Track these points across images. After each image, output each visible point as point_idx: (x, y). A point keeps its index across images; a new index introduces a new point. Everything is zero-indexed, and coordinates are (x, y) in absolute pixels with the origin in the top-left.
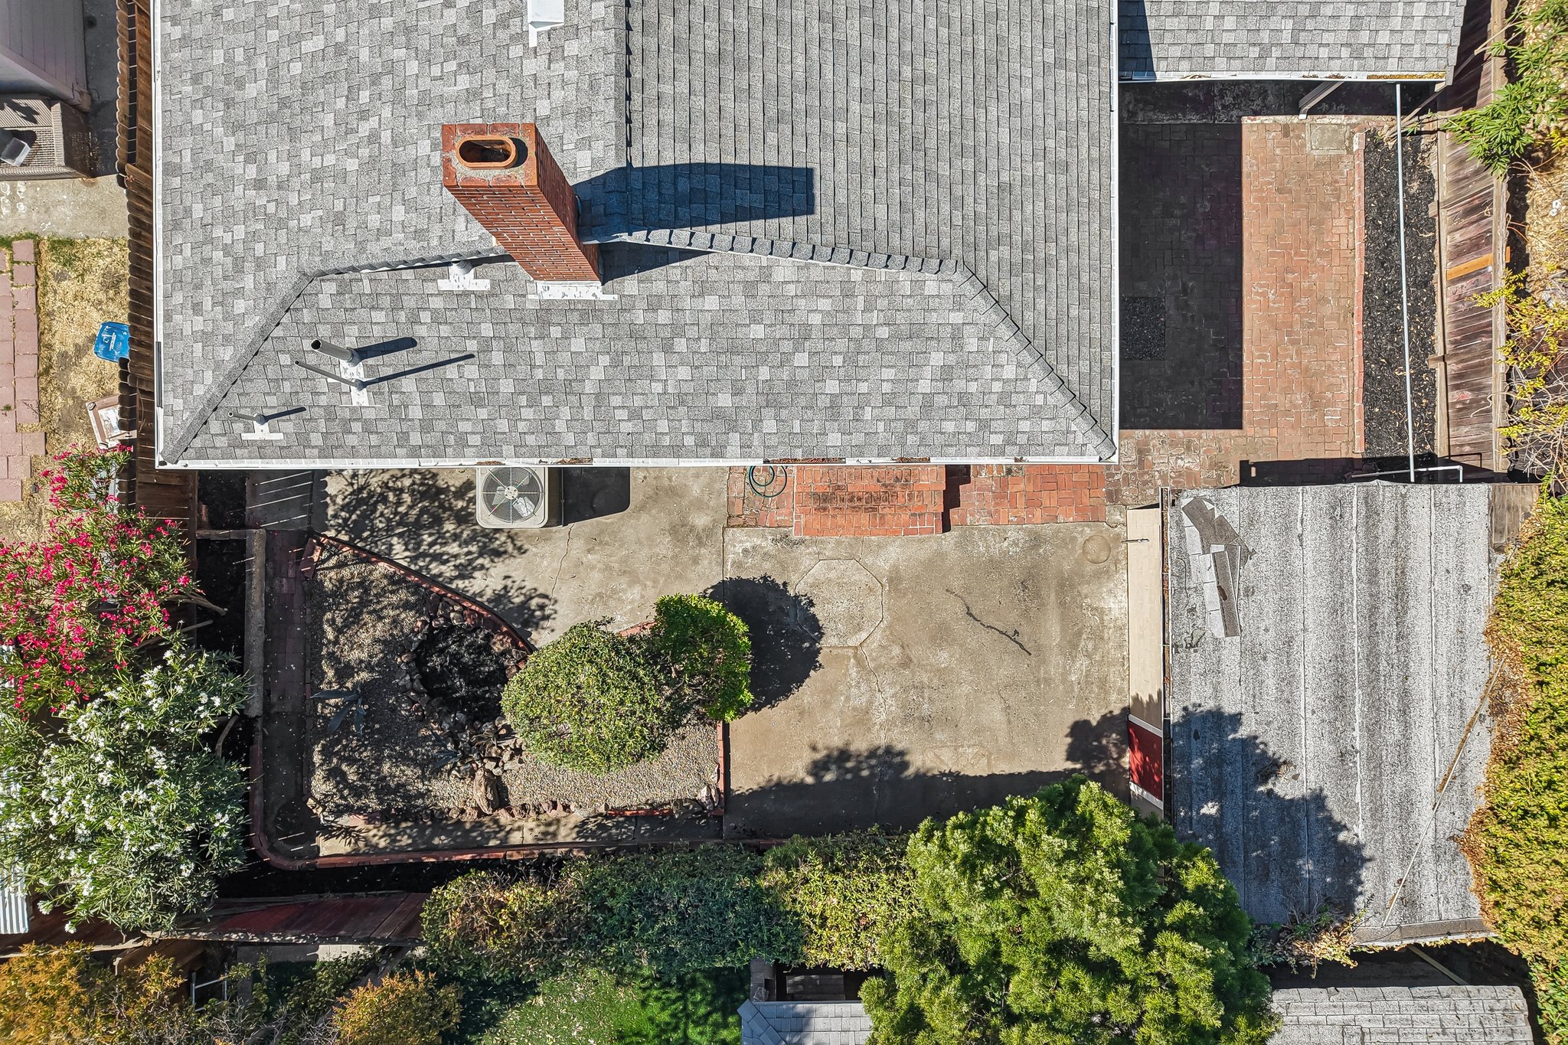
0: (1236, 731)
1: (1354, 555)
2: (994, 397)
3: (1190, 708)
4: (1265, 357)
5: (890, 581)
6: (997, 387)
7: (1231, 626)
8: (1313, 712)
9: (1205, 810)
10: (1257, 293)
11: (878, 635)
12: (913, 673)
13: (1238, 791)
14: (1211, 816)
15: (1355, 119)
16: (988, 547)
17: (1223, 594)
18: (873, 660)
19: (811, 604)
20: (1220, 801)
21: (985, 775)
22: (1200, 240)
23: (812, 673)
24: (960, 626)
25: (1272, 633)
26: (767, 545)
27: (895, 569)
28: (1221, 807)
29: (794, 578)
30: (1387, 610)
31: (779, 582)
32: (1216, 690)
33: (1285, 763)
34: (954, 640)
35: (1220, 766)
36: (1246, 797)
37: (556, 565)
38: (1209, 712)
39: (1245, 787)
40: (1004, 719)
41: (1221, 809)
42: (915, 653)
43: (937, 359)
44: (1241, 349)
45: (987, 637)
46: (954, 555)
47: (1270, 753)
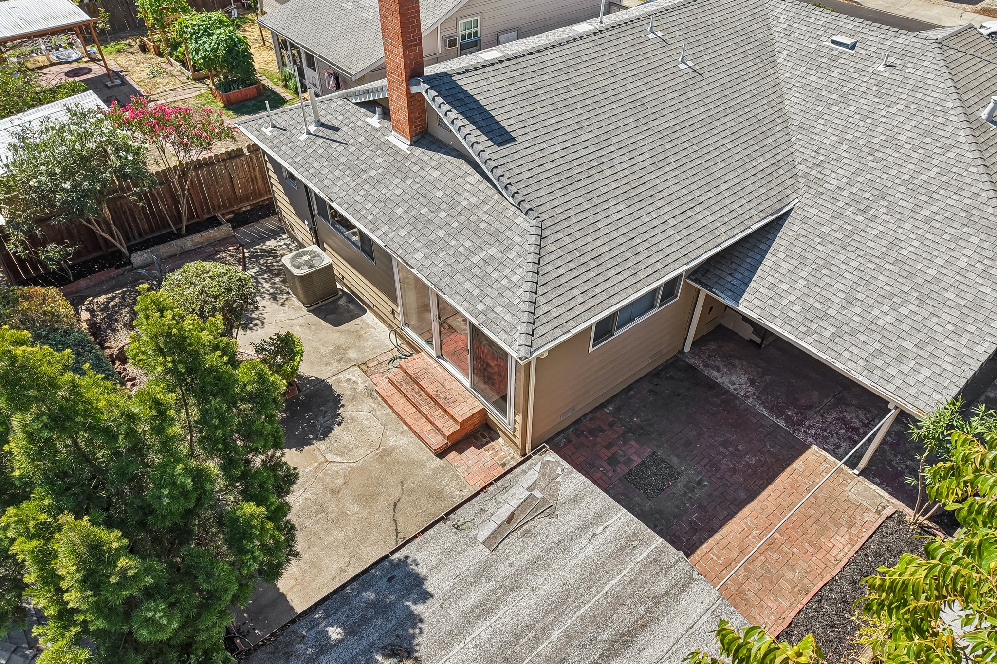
0: (415, 602)
1: (618, 578)
2: (499, 286)
3: (410, 560)
4: (719, 558)
5: (384, 450)
6: (505, 282)
7: (493, 542)
8: (476, 647)
9: (331, 630)
10: (746, 524)
11: (343, 466)
12: (331, 499)
13: (365, 642)
14: (329, 638)
15: (894, 500)
16: (447, 485)
17: (510, 519)
18: (325, 474)
19: (339, 424)
20: (346, 635)
21: (281, 591)
22: (734, 471)
23: (294, 449)
24: (383, 504)
25: (511, 570)
26: (361, 387)
27: (394, 449)
28: (343, 639)
29: (349, 407)
30: (604, 636)
31: (342, 403)
32: (436, 566)
33: (416, 659)
34: (371, 507)
35: (377, 613)
36: (363, 652)
37: (283, 319)
38: (417, 574)
39: (372, 644)
40: (334, 574)
41: (339, 641)
42: (344, 491)
43: (492, 251)
44: (706, 539)
45: (387, 523)
46: (428, 471)
47: (416, 642)
